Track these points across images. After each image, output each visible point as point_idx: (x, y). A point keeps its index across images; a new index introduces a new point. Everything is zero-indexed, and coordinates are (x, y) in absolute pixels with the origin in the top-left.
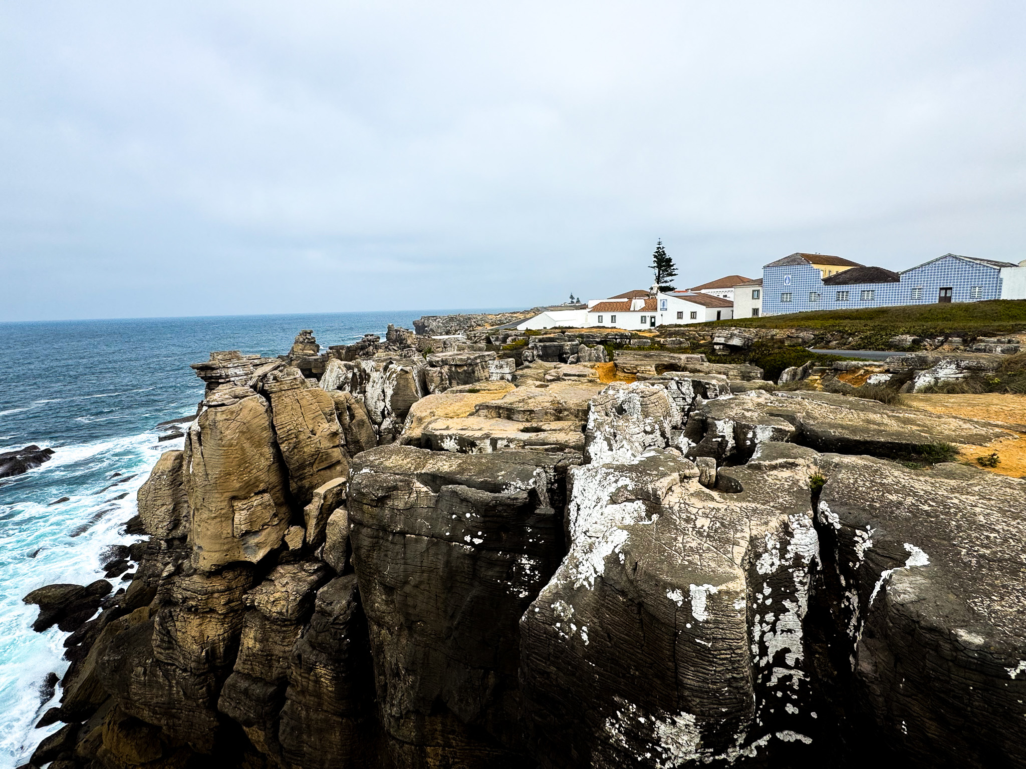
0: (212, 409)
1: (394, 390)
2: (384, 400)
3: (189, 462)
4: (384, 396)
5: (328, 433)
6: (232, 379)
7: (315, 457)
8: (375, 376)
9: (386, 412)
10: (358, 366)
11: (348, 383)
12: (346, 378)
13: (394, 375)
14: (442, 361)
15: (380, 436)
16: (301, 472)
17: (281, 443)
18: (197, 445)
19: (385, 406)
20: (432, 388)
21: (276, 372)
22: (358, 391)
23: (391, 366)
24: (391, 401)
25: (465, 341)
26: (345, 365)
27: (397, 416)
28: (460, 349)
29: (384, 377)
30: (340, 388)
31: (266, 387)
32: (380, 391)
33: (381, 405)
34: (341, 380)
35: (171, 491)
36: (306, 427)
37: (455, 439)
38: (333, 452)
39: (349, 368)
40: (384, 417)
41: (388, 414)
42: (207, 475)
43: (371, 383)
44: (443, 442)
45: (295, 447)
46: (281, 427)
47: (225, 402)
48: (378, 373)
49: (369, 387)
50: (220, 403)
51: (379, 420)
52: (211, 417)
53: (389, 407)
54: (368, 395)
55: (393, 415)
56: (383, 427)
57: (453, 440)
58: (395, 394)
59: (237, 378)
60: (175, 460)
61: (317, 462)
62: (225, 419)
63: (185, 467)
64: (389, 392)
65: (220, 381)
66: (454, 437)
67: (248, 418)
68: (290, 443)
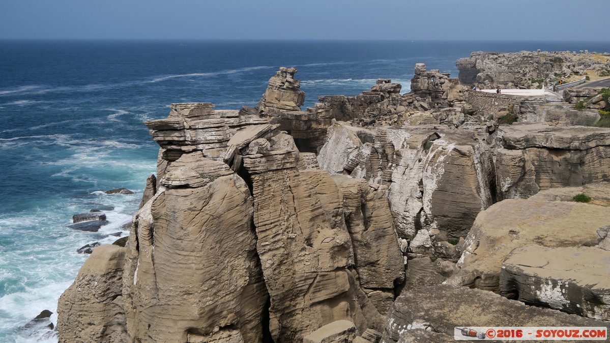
0: (173, 191)
1: (438, 182)
2: (420, 198)
3: (134, 267)
4: (422, 192)
5: (331, 245)
6: (200, 147)
7: (310, 281)
8: (408, 155)
9: (422, 220)
10: (382, 137)
11: (362, 163)
12: (359, 155)
13: (442, 158)
14: (527, 140)
15: (410, 258)
16: (287, 304)
17: (263, 254)
18: (147, 243)
19: (422, 209)
20: (505, 185)
21: (262, 141)
22: (379, 178)
23: (436, 142)
24: (433, 201)
25: (560, 104)
26: (359, 135)
27: (441, 227)
28: (553, 118)
29: (424, 159)
30: (349, 171)
31: (248, 162)
32: (415, 182)
33: (415, 206)
34: (351, 157)
35: (101, 305)
36: (299, 232)
37: (562, 287)
38: (336, 277)
39: (364, 138)
40: (418, 226)
41: (426, 222)
42: (157, 289)
43: (401, 169)
44: (540, 289)
45: (281, 263)
46: (264, 228)
47: (191, 182)
48: (415, 151)
49: (397, 175)
50: (183, 183)
51: (410, 231)
52: (169, 204)
53: (428, 210)
54: (395, 186)
55: (434, 225)
56: (415, 243)
57: (558, 289)
58: (441, 190)
59: (207, 147)
60: (111, 259)
61: (312, 290)
62: (189, 209)
63: (126, 273)
64: (431, 186)
65: (184, 148)
66: (560, 284)
67: (220, 211)
68: (274, 256)
